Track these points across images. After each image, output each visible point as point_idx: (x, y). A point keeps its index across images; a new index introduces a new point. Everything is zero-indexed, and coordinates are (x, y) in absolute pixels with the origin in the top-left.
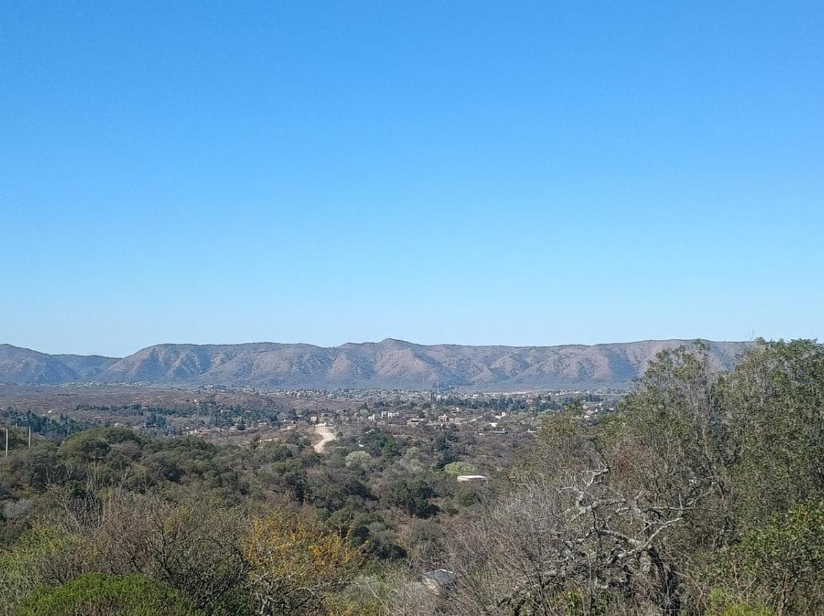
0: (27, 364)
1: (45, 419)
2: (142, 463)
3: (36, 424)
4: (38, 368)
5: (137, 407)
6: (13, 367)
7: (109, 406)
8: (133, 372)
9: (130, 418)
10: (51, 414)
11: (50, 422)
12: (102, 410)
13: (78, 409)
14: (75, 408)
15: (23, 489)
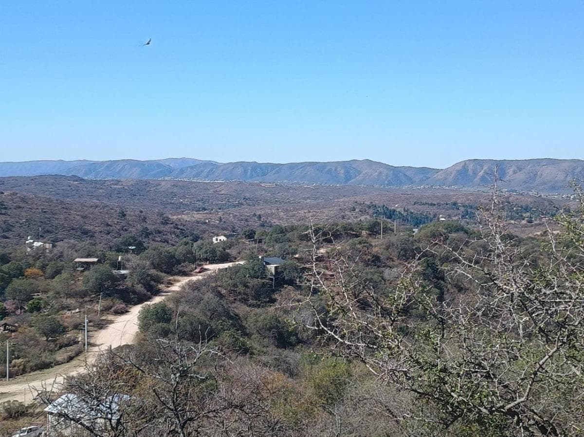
0: (380, 173)
1: (394, 211)
2: (470, 247)
3: (388, 214)
4: (387, 176)
5: (455, 204)
6: (371, 175)
7: (435, 203)
8: (451, 178)
9: (450, 211)
10: (397, 207)
11: (398, 213)
12: (431, 205)
13: (415, 204)
14: (413, 203)
15: (393, 261)
